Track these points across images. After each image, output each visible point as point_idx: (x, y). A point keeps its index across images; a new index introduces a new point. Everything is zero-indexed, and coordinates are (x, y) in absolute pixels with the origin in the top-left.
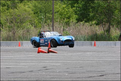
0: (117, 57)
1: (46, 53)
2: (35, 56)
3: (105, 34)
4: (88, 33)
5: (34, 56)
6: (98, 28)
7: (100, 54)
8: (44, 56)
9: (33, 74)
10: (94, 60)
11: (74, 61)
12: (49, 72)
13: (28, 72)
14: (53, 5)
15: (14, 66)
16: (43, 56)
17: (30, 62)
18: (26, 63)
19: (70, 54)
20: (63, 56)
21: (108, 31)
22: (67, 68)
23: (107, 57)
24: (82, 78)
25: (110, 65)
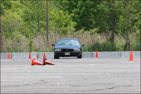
0: (126, 68)
1: (41, 65)
2: (30, 68)
3: (108, 43)
4: (88, 43)
5: (28, 68)
6: (99, 37)
7: (105, 65)
8: (40, 68)
9: (30, 87)
10: (99, 72)
11: (75, 73)
12: (48, 85)
13: (23, 85)
14: (47, 10)
15: (6, 79)
16: (38, 68)
17: (23, 75)
18: (20, 76)
19: (70, 66)
20: (61, 68)
21: (112, 39)
22: (68, 80)
23: (113, 68)
24: (88, 91)
25: (118, 77)
